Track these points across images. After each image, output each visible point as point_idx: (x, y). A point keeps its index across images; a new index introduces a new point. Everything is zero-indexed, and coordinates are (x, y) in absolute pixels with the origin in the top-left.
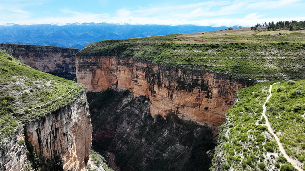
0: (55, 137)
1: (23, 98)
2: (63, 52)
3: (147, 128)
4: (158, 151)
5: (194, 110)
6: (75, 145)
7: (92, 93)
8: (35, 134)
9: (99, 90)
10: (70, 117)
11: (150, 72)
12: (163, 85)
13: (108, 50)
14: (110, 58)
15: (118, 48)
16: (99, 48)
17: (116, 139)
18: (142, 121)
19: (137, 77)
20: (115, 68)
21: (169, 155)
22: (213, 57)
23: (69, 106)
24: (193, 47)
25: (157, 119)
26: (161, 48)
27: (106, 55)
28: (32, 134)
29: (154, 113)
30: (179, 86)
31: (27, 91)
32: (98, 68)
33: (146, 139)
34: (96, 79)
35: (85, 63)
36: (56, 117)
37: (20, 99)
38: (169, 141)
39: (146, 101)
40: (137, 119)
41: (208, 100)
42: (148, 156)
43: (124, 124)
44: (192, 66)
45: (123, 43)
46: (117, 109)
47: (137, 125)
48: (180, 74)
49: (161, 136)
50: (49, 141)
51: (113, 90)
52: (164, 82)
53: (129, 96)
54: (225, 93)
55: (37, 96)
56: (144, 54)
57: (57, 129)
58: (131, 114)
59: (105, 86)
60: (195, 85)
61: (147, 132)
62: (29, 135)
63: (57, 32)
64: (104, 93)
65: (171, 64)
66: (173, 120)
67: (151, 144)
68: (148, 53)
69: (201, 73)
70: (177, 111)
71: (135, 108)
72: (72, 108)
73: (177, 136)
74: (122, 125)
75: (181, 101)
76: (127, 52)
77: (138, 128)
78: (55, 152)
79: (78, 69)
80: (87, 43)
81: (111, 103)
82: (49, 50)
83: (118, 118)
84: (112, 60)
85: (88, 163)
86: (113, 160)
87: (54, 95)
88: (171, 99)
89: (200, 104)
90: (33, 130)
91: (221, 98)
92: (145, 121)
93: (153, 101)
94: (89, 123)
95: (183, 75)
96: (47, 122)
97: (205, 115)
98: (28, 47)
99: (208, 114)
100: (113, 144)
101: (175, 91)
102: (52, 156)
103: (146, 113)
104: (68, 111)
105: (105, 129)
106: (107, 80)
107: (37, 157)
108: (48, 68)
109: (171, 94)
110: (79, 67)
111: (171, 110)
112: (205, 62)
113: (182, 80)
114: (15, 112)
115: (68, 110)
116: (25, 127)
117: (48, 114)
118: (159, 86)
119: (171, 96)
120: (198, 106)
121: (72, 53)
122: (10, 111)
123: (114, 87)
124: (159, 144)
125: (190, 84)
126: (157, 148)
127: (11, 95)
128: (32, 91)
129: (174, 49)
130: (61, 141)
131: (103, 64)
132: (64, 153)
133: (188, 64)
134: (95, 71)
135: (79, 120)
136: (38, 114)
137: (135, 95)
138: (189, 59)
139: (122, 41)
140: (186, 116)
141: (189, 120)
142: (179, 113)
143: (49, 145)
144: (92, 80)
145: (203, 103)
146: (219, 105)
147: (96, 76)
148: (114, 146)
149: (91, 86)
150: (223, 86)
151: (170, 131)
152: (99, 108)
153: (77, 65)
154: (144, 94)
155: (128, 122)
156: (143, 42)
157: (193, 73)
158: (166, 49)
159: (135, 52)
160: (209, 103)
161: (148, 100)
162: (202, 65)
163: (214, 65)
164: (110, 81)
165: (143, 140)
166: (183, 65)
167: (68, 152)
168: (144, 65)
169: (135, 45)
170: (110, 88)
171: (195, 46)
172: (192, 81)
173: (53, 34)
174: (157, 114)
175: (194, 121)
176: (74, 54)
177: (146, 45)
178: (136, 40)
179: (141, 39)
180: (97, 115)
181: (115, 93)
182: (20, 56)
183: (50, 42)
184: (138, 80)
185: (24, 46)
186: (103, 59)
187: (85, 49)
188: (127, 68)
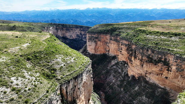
0: (74, 90)
1: (60, 69)
2: (80, 28)
3: (125, 82)
4: (131, 98)
5: (157, 77)
6: (83, 93)
7: (94, 54)
8: (65, 89)
9: (98, 53)
10: (82, 79)
11: (130, 47)
12: (138, 58)
13: (105, 31)
14: (106, 36)
15: (111, 30)
16: (100, 29)
17: (106, 85)
18: (122, 77)
19: (121, 49)
20: (108, 42)
21: (137, 102)
22: (175, 43)
23: (82, 74)
24: (161, 34)
25: (132, 78)
26: (138, 33)
27: (104, 34)
28: (64, 89)
29: (130, 73)
30: (148, 60)
31: (62, 65)
32: (99, 40)
33: (124, 89)
34: (97, 47)
35: (92, 37)
36: (75, 80)
37: (59, 70)
38: (138, 94)
39: (126, 65)
40: (120, 75)
41: (168, 72)
42: (124, 100)
43: (112, 77)
44: (159, 49)
45: (115, 26)
46: (108, 67)
47: (119, 79)
48: (150, 52)
49: (133, 89)
50: (71, 92)
51: (106, 54)
52: (138, 56)
53: (116, 60)
54: (182, 70)
55: (67, 68)
56: (127, 36)
57: (75, 86)
58: (116, 71)
59: (102, 51)
60: (160, 61)
61: (125, 85)
62: (62, 90)
63: (78, 13)
64: (101, 55)
65: (144, 46)
66: (142, 81)
67: (127, 93)
68: (129, 35)
69: (164, 54)
70: (145, 75)
71: (119, 68)
72: (83, 74)
73: (144, 92)
74: (110, 77)
75: (149, 70)
76: (116, 33)
77: (120, 81)
78: (74, 98)
80: (94, 20)
81: (105, 62)
82: (74, 27)
83: (108, 73)
84: (107, 36)
85: (90, 102)
86: (103, 97)
87: (75, 67)
88: (142, 67)
89: (162, 74)
90: (64, 87)
91: (178, 73)
92: (124, 77)
93: (130, 66)
94: (91, 81)
95: (152, 54)
96: (71, 83)
97: (165, 82)
98: (63, 25)
99: (167, 81)
100: (104, 87)
101: (145, 63)
102: (72, 100)
103: (125, 73)
104: (81, 77)
105: (100, 78)
106: (103, 48)
107: (65, 101)
108: (72, 37)
109: (142, 64)
111: (142, 74)
112: (168, 47)
113: (151, 57)
114: (57, 78)
115: (81, 75)
116: (60, 86)
117: (72, 79)
118: (135, 58)
119: (142, 66)
120: (160, 75)
122: (54, 77)
123: (107, 53)
124: (132, 94)
125: (156, 60)
126: (130, 96)
127: (55, 67)
128: (64, 65)
129: (147, 34)
130: (77, 92)
131: (102, 39)
132: (78, 98)
133: (156, 47)
134: (97, 42)
135: (86, 80)
136: (67, 79)
137: (119, 60)
138: (157, 43)
139: (114, 25)
140: (151, 79)
141: (153, 82)
142: (147, 77)
143: (71, 94)
144: (95, 47)
145: (164, 73)
146: (176, 77)
147: (97, 45)
148: (105, 89)
149: (94, 51)
150: (180, 65)
151: (140, 87)
152: (98, 65)
153: (87, 38)
154: (125, 60)
155: (114, 76)
156: (127, 26)
157: (159, 53)
158: (142, 34)
159: (121, 33)
160: (169, 75)
161: (127, 64)
162: (166, 49)
163: (175, 50)
164: (105, 49)
165: (122, 89)
166: (152, 47)
167: (80, 98)
168: (127, 43)
169: (122, 28)
170: (105, 53)
171: (163, 34)
172: (158, 58)
173: (76, 15)
174: (132, 74)
175: (157, 83)
176: (86, 29)
177: (129, 28)
178: (123, 25)
179: (126, 24)
180: (96, 68)
181: (107, 56)
182: (59, 30)
183: (74, 19)
184: (122, 51)
185: (61, 24)
186: (102, 36)
187: (92, 29)
188: (116, 43)
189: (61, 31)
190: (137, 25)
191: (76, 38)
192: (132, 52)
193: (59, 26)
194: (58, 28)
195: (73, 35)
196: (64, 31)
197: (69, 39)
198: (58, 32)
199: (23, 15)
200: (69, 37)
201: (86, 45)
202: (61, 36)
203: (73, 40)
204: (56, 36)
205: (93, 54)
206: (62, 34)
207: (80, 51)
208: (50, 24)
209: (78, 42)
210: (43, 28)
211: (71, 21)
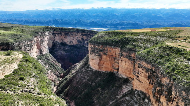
2: (82, 32)
7: (98, 71)
9: (104, 70)
11: (154, 76)
12: (175, 103)
13: (113, 42)
14: (114, 48)
15: (121, 41)
16: (106, 38)
19: (138, 73)
20: (118, 57)
26: (167, 52)
27: (111, 46)
32: (105, 54)
34: (102, 62)
35: (95, 48)
45: (127, 36)
46: (117, 95)
51: (115, 74)
52: (176, 100)
53: (128, 84)
56: (148, 54)
59: (108, 68)
63: (81, 13)
64: (107, 73)
68: (152, 54)
71: (135, 101)
76: (129, 46)
79: (89, 52)
80: (98, 20)
82: (74, 31)
84: (116, 50)
106: (110, 64)
108: (72, 43)
110: (90, 51)
118: (169, 100)
121: (88, 33)
123: (115, 71)
131: (108, 52)
134: (102, 56)
137: (135, 87)
139: (125, 34)
144: (99, 62)
147: (102, 60)
149: (98, 67)
152: (103, 88)
153: (89, 49)
154: (144, 91)
156: (145, 38)
159: (137, 48)
161: (149, 99)
164: (113, 66)
168: (148, 66)
169: (137, 40)
170: (112, 71)
173: (79, 14)
176: (89, 34)
177: (148, 41)
178: (138, 34)
179: (143, 33)
180: (101, 94)
181: (116, 77)
182: (57, 35)
183: (78, 19)
184: (139, 76)
185: (60, 28)
186: (108, 48)
187: (96, 38)
188: (129, 60)
189: (58, 36)
190: (160, 36)
191: (77, 44)
192: (161, 87)
193: (57, 30)
194: (55, 32)
195: (73, 41)
196: (63, 36)
197: (69, 45)
198: (56, 37)
199: (25, 14)
200: (68, 43)
201: (88, 56)
202: (59, 42)
203: (73, 46)
204: (53, 42)
205: (96, 71)
206: (61, 39)
207: (80, 62)
208: (45, 28)
209: (79, 49)
210: (36, 34)
211: (74, 21)
